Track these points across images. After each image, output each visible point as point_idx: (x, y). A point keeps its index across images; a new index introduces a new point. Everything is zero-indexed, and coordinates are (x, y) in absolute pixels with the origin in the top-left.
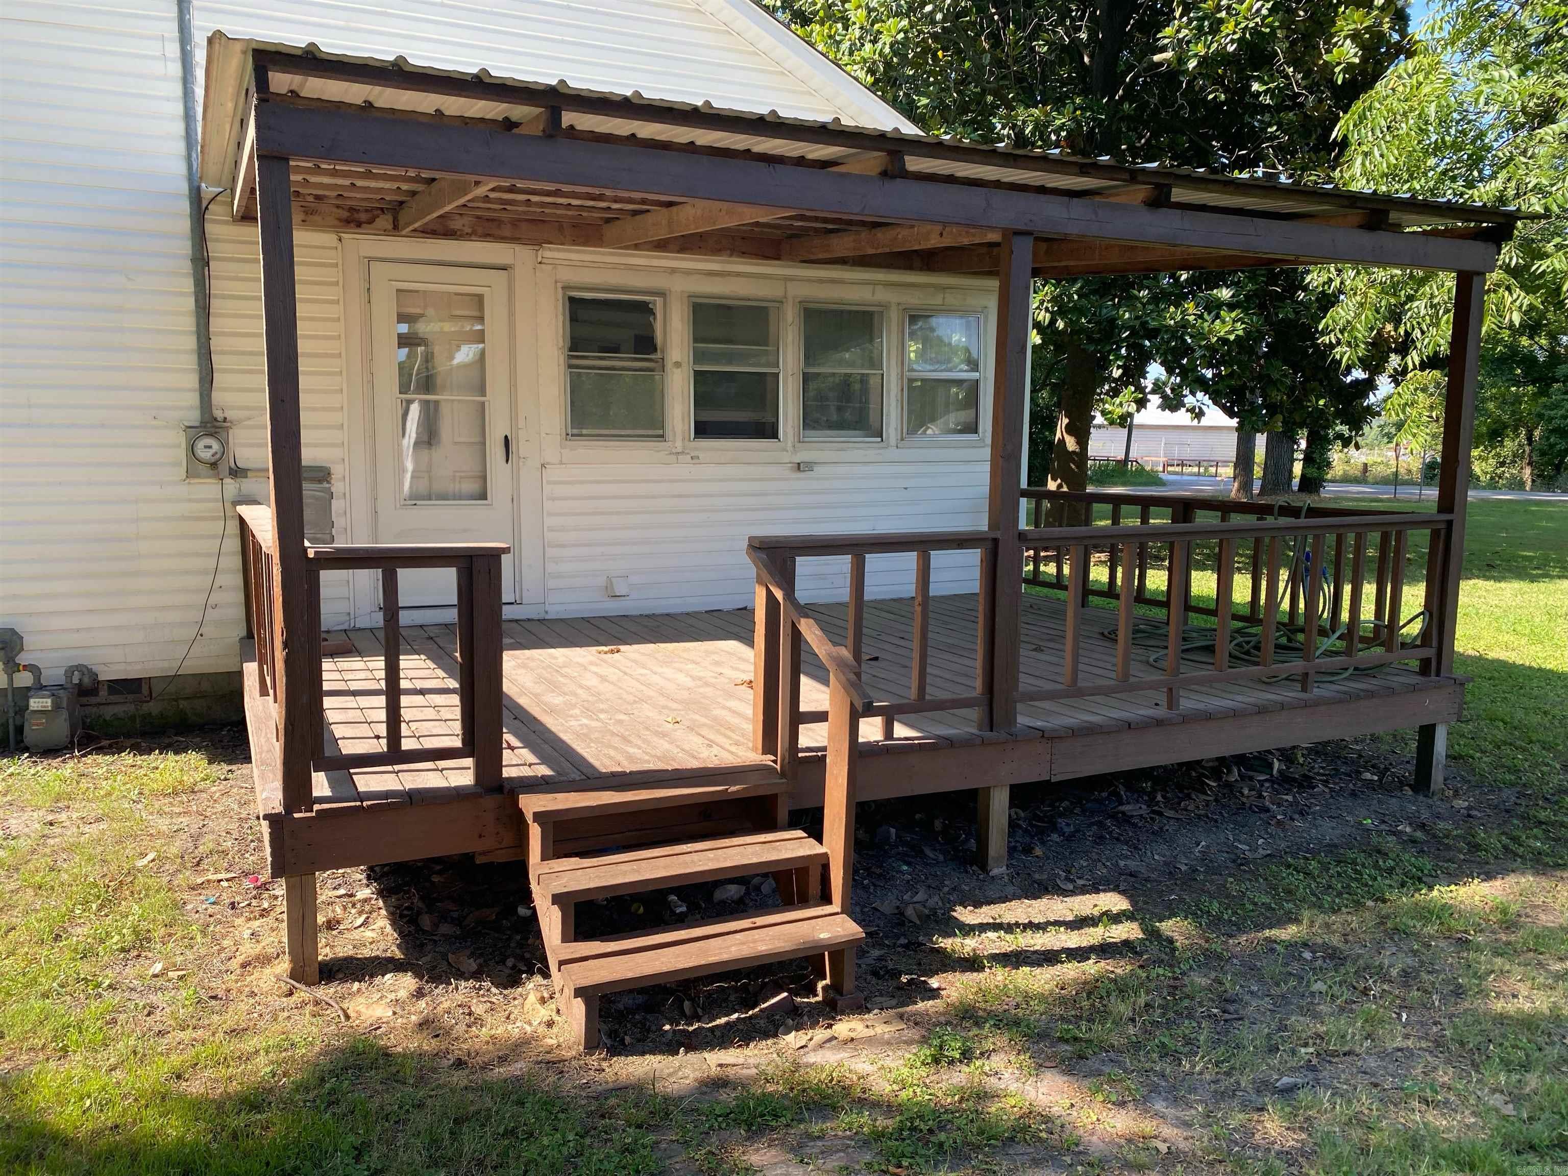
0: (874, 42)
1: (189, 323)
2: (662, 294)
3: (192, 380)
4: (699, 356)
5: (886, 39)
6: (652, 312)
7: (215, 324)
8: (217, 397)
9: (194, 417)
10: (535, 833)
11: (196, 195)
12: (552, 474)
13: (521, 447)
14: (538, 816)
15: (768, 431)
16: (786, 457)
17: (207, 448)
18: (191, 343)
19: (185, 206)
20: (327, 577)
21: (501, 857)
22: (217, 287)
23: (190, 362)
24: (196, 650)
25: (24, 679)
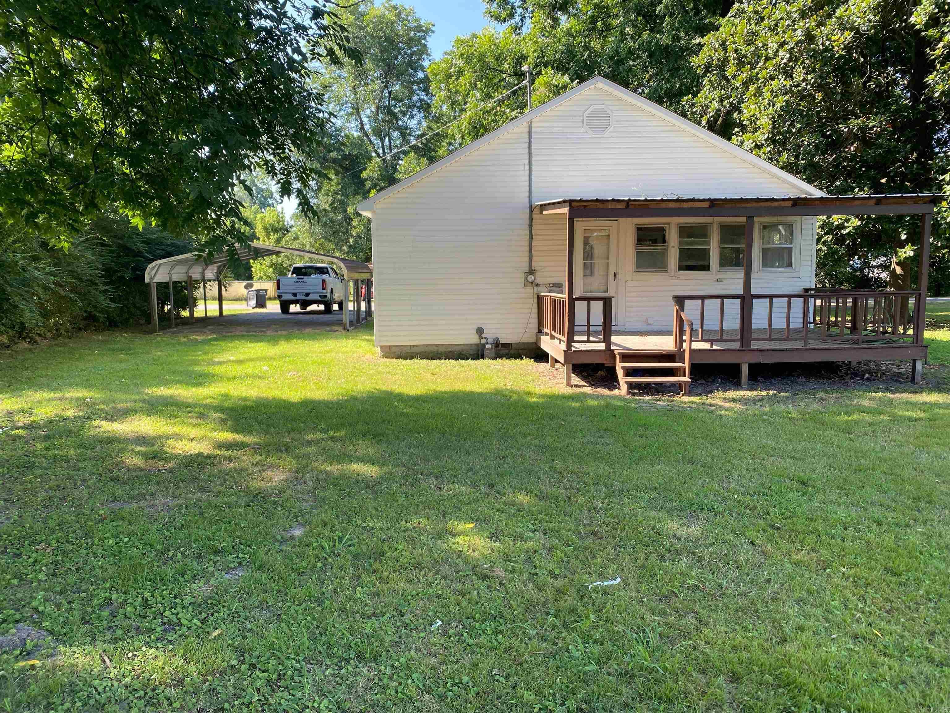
0: (774, 106)
1: (527, 243)
2: (668, 224)
3: (527, 259)
4: (680, 243)
5: (778, 106)
6: (665, 230)
7: (534, 243)
8: (533, 264)
9: (527, 269)
10: (618, 357)
11: (531, 206)
12: (629, 284)
13: (619, 276)
14: (619, 354)
15: (706, 268)
16: (714, 277)
17: (531, 278)
18: (527, 249)
19: (528, 211)
20: (577, 302)
21: (611, 365)
22: (534, 232)
23: (527, 254)
24: (526, 335)
25: (483, 341)
